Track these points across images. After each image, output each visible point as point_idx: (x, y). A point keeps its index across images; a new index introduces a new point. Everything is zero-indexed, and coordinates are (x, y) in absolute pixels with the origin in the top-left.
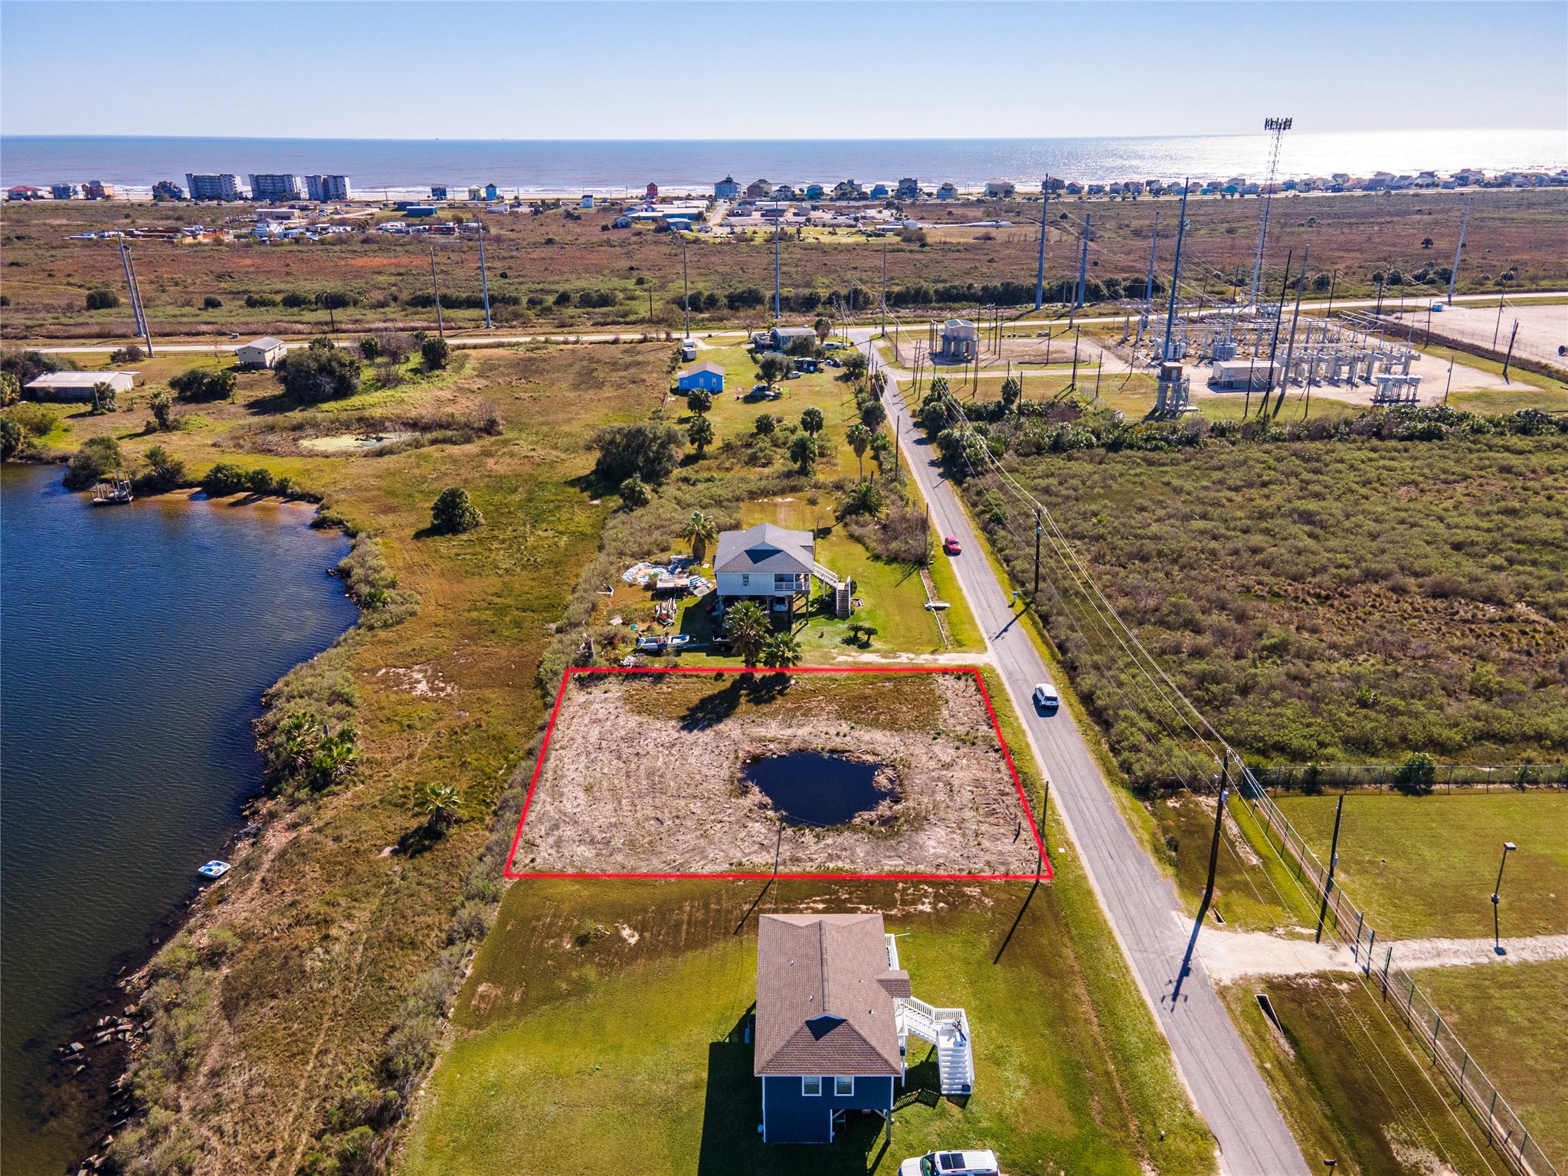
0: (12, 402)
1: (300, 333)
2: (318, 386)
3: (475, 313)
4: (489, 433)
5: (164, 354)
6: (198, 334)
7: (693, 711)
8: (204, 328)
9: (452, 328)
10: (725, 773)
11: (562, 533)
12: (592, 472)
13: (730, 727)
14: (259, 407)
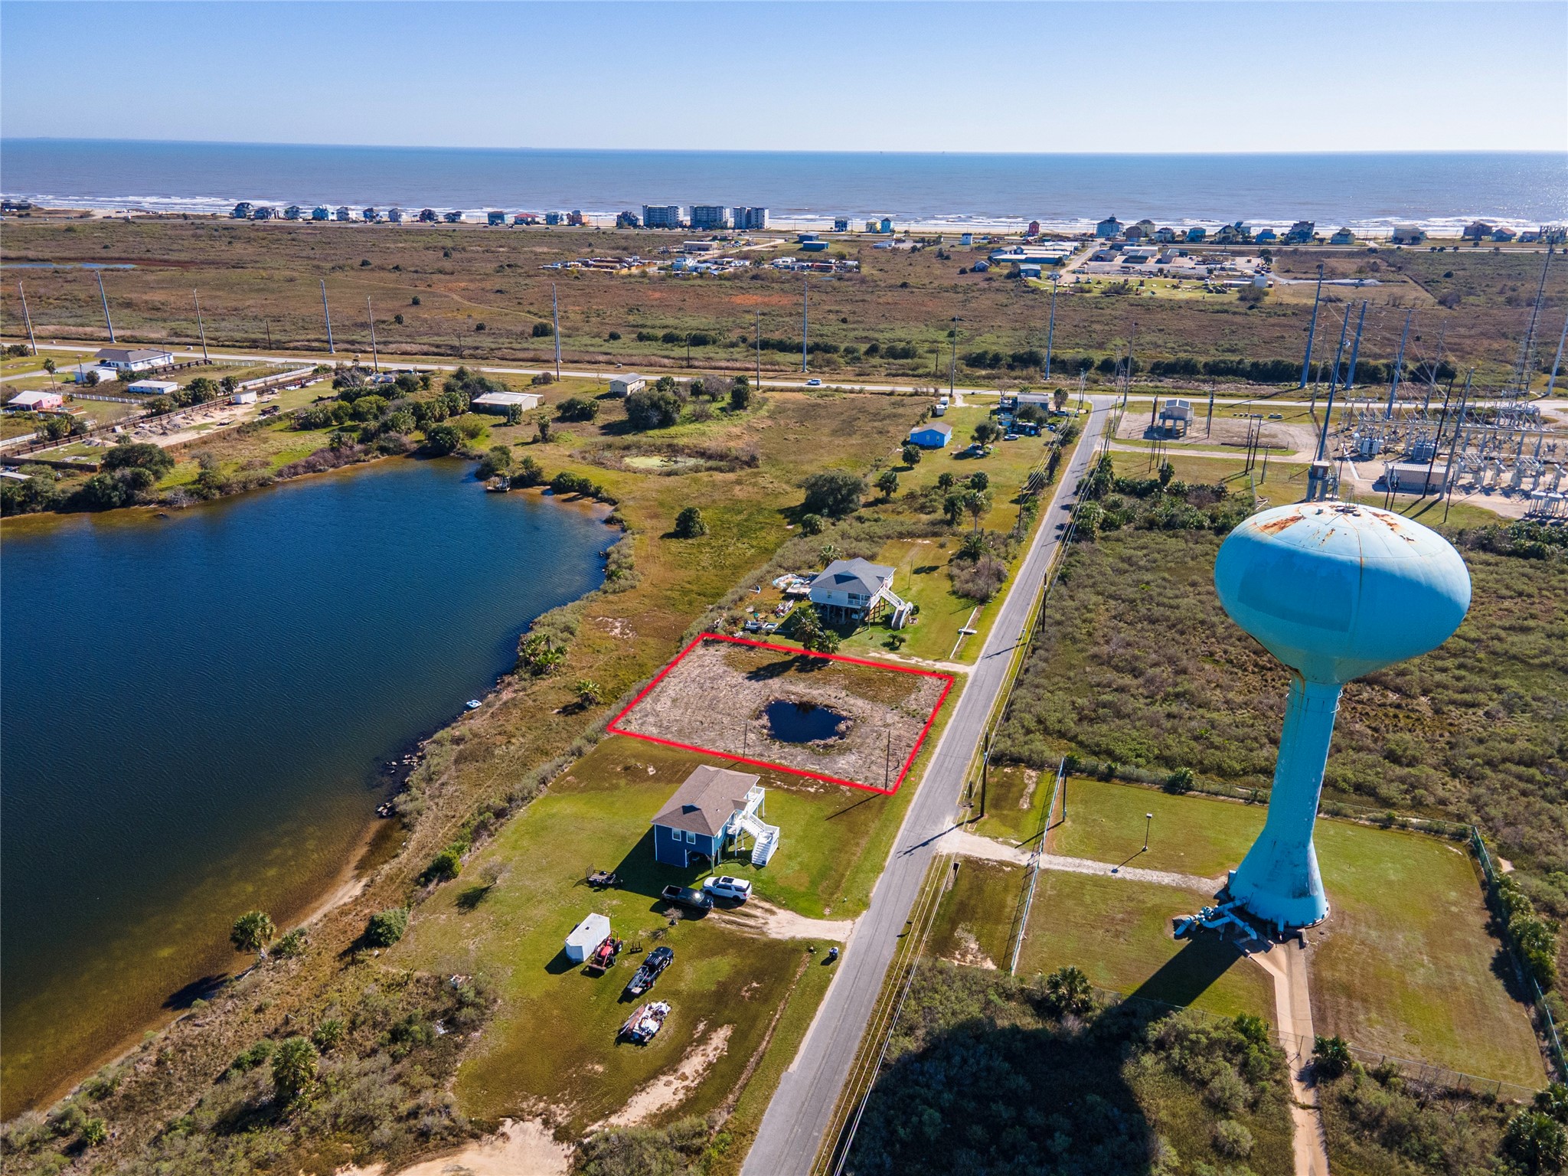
0: (463, 412)
1: (665, 366)
2: (648, 418)
4: (750, 466)
5: (567, 379)
6: (595, 363)
7: (759, 669)
8: (601, 358)
9: (776, 371)
10: (754, 706)
11: (753, 547)
12: (802, 505)
13: (775, 683)
14: (610, 429)
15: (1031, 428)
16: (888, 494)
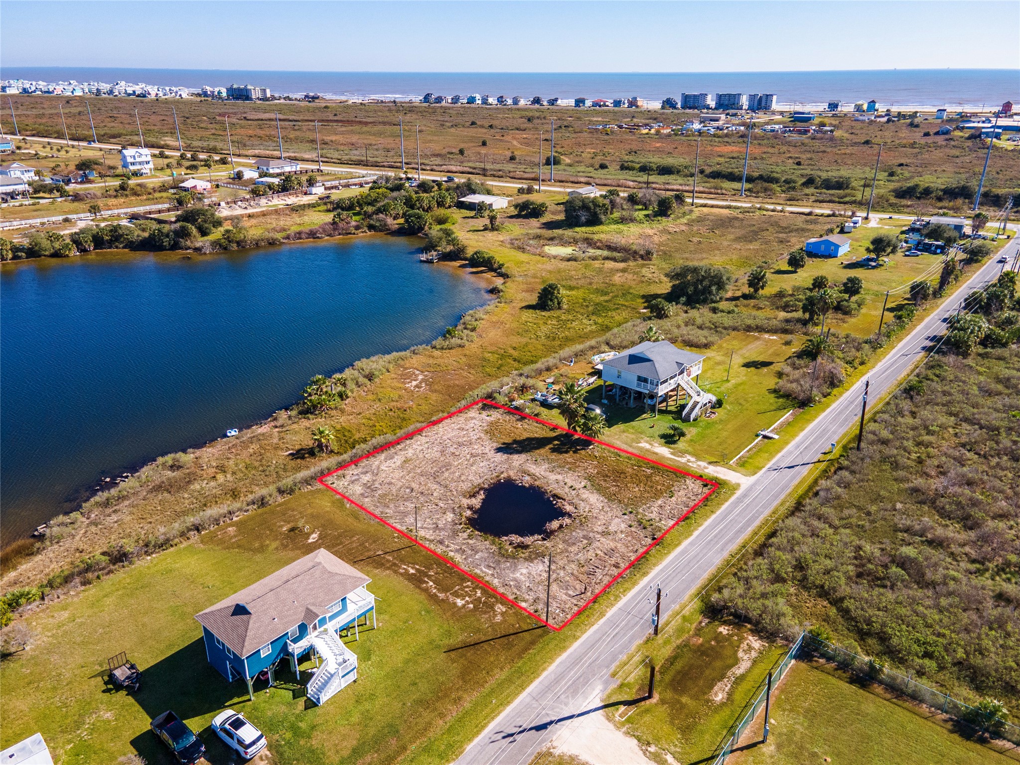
0: (450, 207)
1: (629, 187)
2: (578, 217)
3: (736, 185)
4: (642, 259)
5: (545, 191)
6: (577, 183)
7: (513, 442)
8: (582, 180)
9: (717, 194)
11: (595, 324)
12: (668, 293)
13: (518, 460)
14: (550, 225)
15: (938, 247)
16: (756, 290)
